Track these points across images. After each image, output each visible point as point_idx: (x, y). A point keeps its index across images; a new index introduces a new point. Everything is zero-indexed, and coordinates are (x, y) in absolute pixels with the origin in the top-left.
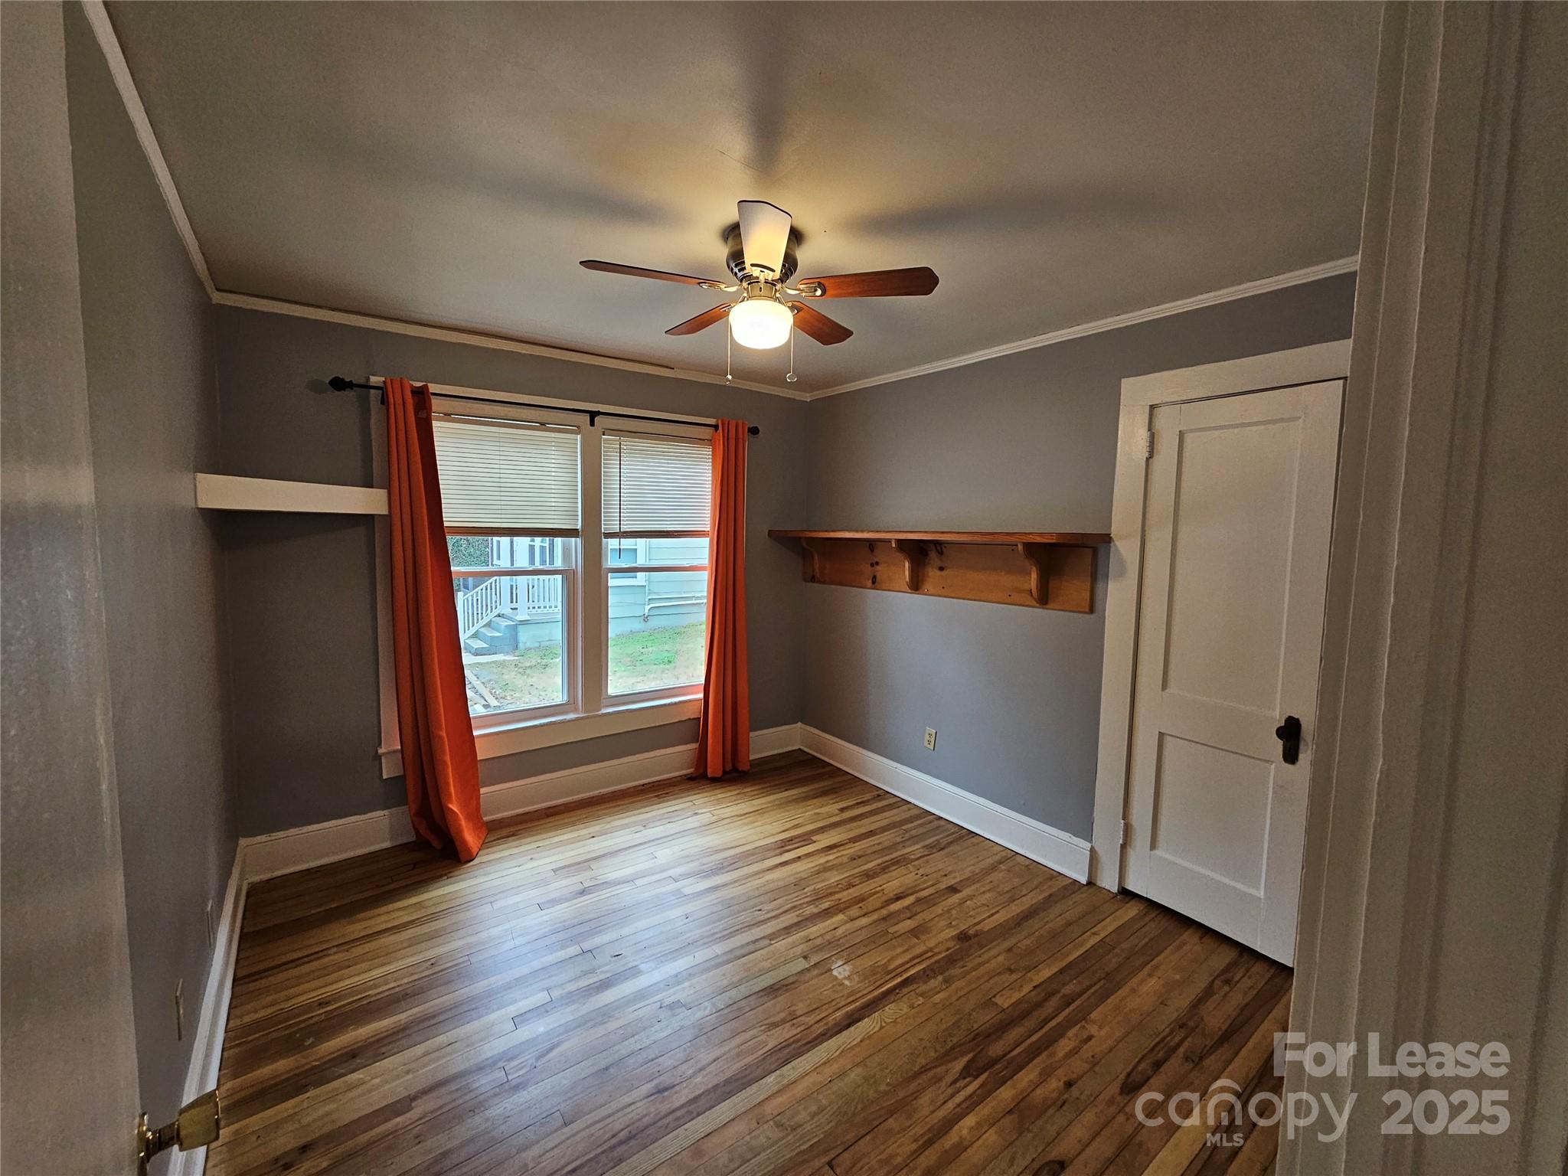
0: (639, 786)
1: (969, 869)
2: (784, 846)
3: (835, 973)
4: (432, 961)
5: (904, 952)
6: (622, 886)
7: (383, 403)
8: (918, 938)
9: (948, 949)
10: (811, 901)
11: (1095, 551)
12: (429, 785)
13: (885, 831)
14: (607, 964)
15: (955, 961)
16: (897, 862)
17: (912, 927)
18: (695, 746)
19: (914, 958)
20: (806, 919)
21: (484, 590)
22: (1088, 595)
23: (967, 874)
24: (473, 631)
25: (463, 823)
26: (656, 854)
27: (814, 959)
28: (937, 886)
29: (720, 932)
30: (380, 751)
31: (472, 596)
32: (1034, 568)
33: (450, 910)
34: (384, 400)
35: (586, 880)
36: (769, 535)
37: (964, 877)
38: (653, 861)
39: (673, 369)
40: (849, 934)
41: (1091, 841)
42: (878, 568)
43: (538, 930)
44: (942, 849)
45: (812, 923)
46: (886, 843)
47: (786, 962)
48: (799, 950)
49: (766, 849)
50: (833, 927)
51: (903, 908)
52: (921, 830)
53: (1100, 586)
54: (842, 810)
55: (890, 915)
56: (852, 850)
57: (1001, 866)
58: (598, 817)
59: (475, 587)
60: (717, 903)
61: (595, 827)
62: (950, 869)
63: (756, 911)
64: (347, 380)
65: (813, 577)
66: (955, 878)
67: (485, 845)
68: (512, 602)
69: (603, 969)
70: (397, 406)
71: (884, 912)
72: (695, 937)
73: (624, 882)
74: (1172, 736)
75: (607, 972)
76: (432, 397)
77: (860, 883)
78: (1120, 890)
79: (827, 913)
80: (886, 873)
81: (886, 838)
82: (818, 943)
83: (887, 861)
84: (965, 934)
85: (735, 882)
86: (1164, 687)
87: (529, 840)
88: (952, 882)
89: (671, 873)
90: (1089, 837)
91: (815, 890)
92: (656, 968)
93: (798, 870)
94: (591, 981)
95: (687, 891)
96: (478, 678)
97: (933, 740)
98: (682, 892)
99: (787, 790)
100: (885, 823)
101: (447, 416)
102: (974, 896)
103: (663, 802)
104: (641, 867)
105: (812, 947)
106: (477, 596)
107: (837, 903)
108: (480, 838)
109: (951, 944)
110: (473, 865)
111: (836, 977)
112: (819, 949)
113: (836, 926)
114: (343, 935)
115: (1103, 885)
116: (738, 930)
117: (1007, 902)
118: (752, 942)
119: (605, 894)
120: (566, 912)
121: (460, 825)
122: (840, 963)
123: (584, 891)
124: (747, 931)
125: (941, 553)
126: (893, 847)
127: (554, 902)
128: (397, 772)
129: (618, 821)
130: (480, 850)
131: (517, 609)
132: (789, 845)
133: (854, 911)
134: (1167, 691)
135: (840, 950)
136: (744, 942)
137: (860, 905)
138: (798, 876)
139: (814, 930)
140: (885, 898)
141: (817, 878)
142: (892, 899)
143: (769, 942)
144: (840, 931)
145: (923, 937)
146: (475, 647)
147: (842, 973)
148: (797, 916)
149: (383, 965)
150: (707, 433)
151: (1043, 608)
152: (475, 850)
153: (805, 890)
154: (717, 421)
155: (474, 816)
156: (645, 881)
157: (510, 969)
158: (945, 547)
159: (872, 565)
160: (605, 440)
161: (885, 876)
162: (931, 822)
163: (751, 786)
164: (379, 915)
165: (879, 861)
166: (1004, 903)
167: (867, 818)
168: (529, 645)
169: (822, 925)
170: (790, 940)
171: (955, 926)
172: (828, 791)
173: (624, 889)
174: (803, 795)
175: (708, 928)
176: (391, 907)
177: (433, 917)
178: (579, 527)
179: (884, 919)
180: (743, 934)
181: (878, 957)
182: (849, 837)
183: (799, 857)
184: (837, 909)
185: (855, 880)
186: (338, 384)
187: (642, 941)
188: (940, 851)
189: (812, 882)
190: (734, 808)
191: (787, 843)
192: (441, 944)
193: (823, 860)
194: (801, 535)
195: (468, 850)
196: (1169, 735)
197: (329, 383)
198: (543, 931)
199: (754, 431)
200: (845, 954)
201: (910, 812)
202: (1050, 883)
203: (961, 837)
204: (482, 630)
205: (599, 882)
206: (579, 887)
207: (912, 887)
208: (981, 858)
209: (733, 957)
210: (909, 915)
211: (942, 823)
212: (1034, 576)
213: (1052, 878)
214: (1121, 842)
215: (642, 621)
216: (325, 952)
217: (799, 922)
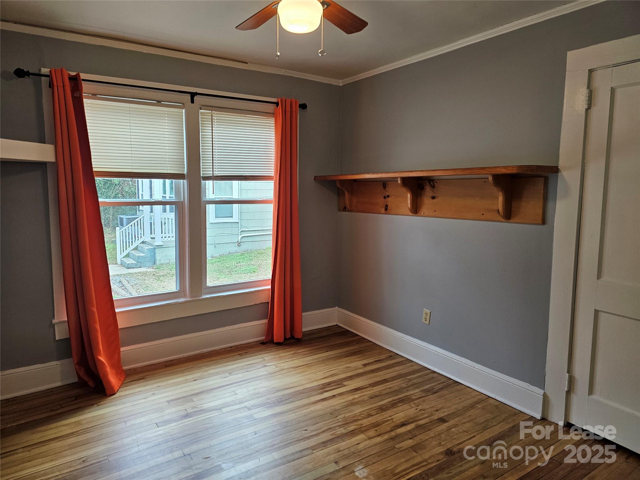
0: (228, 347)
1: (455, 407)
2: (324, 388)
3: (357, 474)
4: (84, 459)
5: (406, 461)
6: (214, 412)
7: (50, 87)
8: (417, 453)
9: (438, 461)
10: (342, 425)
11: (546, 179)
12: (86, 345)
13: (395, 380)
14: (199, 464)
15: (444, 468)
16: (402, 401)
17: (412, 444)
18: (265, 321)
19: (413, 466)
20: (338, 437)
21: (133, 225)
22: (540, 211)
23: (453, 409)
24: (126, 252)
25: (108, 369)
26: (237, 392)
27: (342, 464)
28: (432, 417)
29: (278, 444)
30: (54, 321)
31: (125, 230)
32: (501, 193)
33: (98, 426)
34: (51, 85)
35: (189, 408)
36: (315, 179)
37: (451, 412)
38: (235, 396)
39: (247, 63)
40: (368, 448)
41: (544, 389)
42: (389, 199)
43: (155, 440)
44: (435, 393)
45: (342, 440)
46: (395, 388)
47: (323, 465)
48: (332, 457)
49: (312, 389)
50: (357, 443)
51: (406, 432)
52: (420, 380)
53: (550, 205)
54: (365, 365)
55: (397, 436)
56: (371, 392)
57: (477, 405)
58: (199, 368)
59: (128, 224)
60: (277, 425)
61: (197, 374)
62: (440, 406)
63: (303, 430)
64: (25, 70)
65: (345, 208)
66: (444, 412)
67: (123, 384)
68: (151, 234)
69: (198, 466)
70: (59, 88)
71: (393, 434)
72: (261, 447)
73: (214, 410)
74: (605, 312)
75: (200, 468)
76: (83, 82)
77: (376, 414)
78: (566, 424)
79: (353, 433)
80: (394, 408)
81: (394, 385)
82: (346, 453)
83: (395, 400)
84: (450, 450)
85: (290, 411)
86: (599, 276)
87: (153, 381)
88: (442, 415)
89: (246, 404)
90: (542, 386)
91: (344, 417)
92: (233, 467)
93: (333, 404)
94: (188, 475)
95: (257, 416)
96: (128, 282)
97: (428, 318)
98: (253, 417)
99: (327, 351)
100: (394, 374)
101: (94, 96)
102: (457, 425)
103: (244, 358)
104: (228, 400)
105: (341, 456)
106: (129, 230)
107: (359, 427)
108: (120, 380)
109: (441, 457)
110: (115, 398)
111: (357, 477)
112: (346, 457)
113: (358, 442)
114: (26, 441)
115: (553, 421)
116: (290, 443)
117: (481, 430)
118: (299, 451)
119: (201, 417)
120: (174, 429)
121: (106, 371)
122: (361, 467)
123: (187, 415)
124: (296, 444)
125: (433, 187)
126: (400, 390)
127: (166, 422)
128: (65, 335)
129: (213, 370)
130: (120, 388)
131: (154, 238)
132: (327, 387)
133: (372, 433)
134: (601, 279)
135: (360, 458)
136: (294, 451)
137: (376, 429)
138: (333, 408)
139: (343, 444)
140: (393, 425)
141: (346, 409)
142: (398, 426)
143: (311, 451)
144: (361, 446)
145: (420, 452)
146: (128, 263)
147: (362, 474)
148: (331, 435)
149: (52, 460)
150: (271, 108)
151: (507, 222)
152: (116, 388)
153: (338, 418)
154: (278, 100)
155: (117, 365)
156: (228, 409)
157: (135, 465)
158: (436, 182)
159: (385, 198)
160: (202, 113)
161: (394, 409)
162: (428, 374)
163: (304, 348)
164: (51, 429)
165: (390, 399)
166: (478, 431)
167: (382, 371)
168: (162, 262)
169: (348, 441)
170: (326, 450)
171: (444, 445)
172: (355, 352)
173: (215, 414)
174: (339, 355)
175: (270, 441)
176: (59, 424)
177: (86, 431)
178: (185, 172)
179: (392, 439)
180: (294, 446)
181: (389, 464)
182: (370, 383)
183: (334, 396)
184: (360, 431)
185: (372, 412)
186: (20, 73)
187: (225, 449)
188: (433, 394)
189: (342, 413)
190: (291, 363)
191: (326, 386)
192: (91, 448)
193: (351, 398)
194: (336, 178)
195: (112, 388)
196: (603, 312)
197: (14, 72)
198: (158, 441)
199: (303, 106)
200: (364, 461)
201: (413, 367)
202: (514, 418)
203: (448, 386)
204: (133, 252)
205: (199, 409)
206: (184, 413)
207: (414, 418)
208: (463, 399)
209: (286, 460)
210: (410, 436)
211: (435, 375)
212: (501, 199)
213: (515, 414)
214: (566, 389)
215: (236, 246)
216: (16, 452)
217: (333, 438)
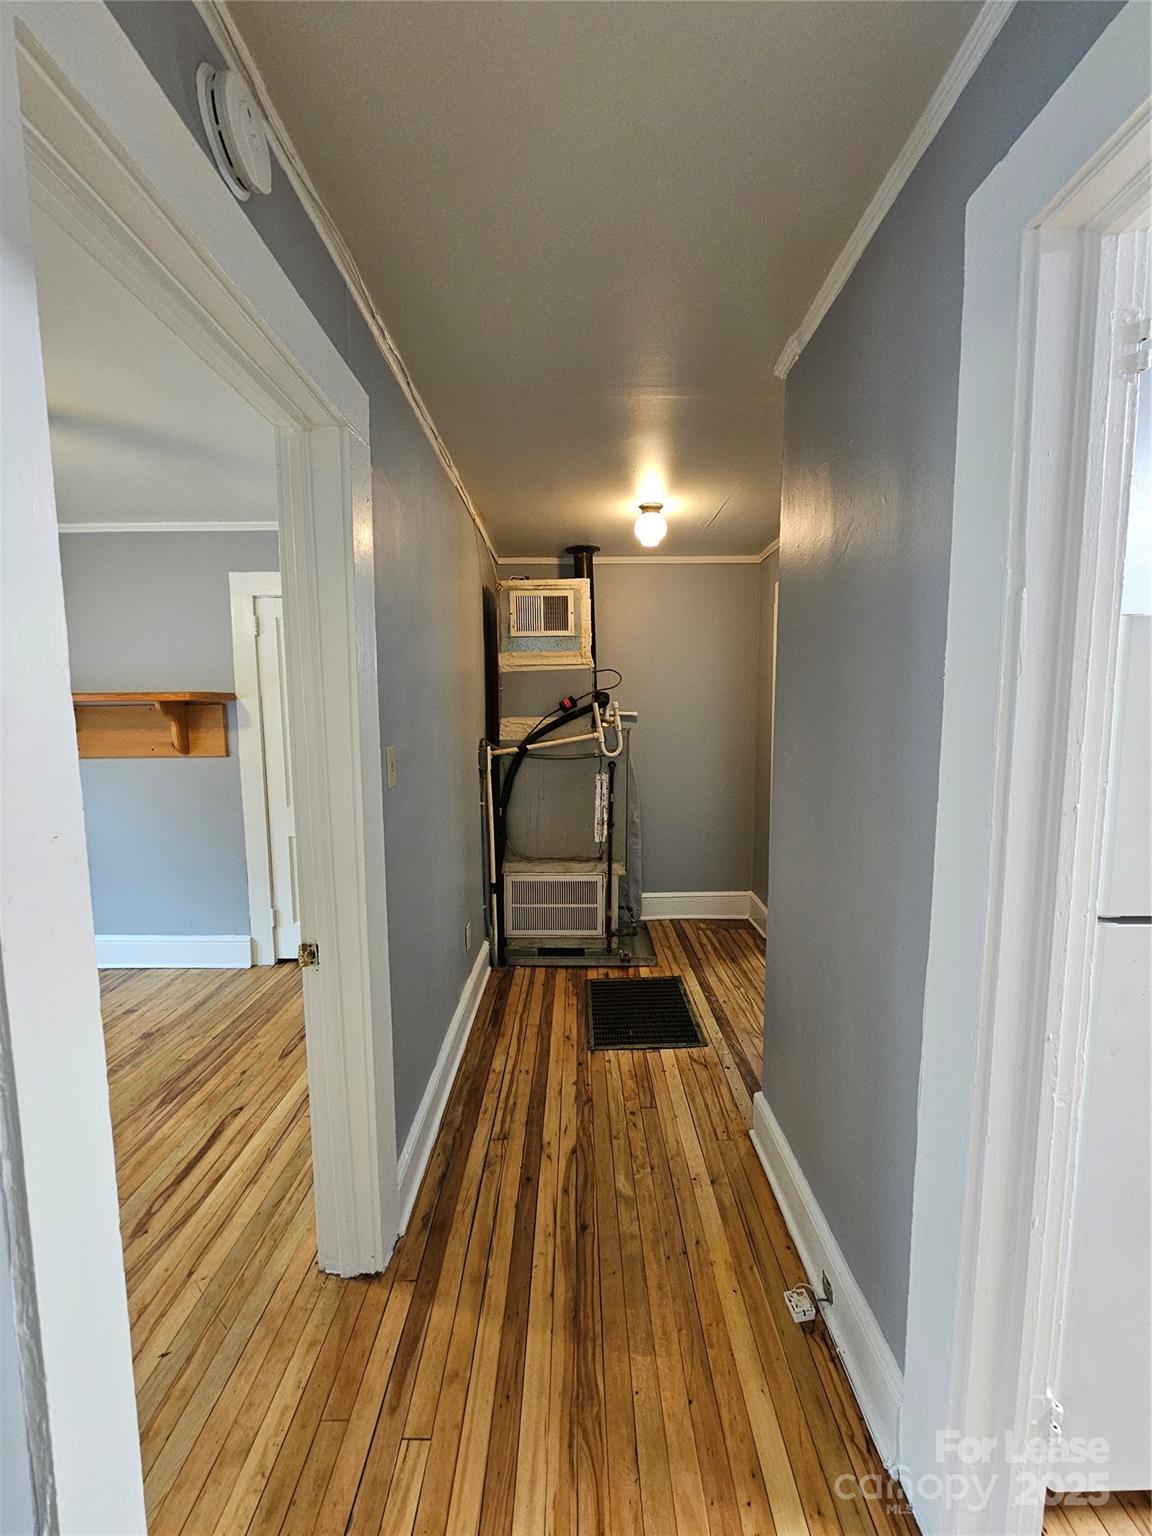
1: (144, 993)
9: (132, 1049)
11: (224, 706)
22: (223, 743)
23: (143, 997)
32: (173, 723)
37: (140, 1001)
41: (250, 934)
44: (114, 989)
53: (231, 734)
62: (124, 1000)
78: (276, 962)
84: (147, 1033)
102: (152, 1008)
115: (264, 963)
134: (290, 806)
151: (186, 757)
166: (181, 1002)
171: (136, 1033)
188: (111, 991)
208: (154, 982)
211: (110, 972)
212: (174, 730)
213: (221, 973)
214: (273, 925)
